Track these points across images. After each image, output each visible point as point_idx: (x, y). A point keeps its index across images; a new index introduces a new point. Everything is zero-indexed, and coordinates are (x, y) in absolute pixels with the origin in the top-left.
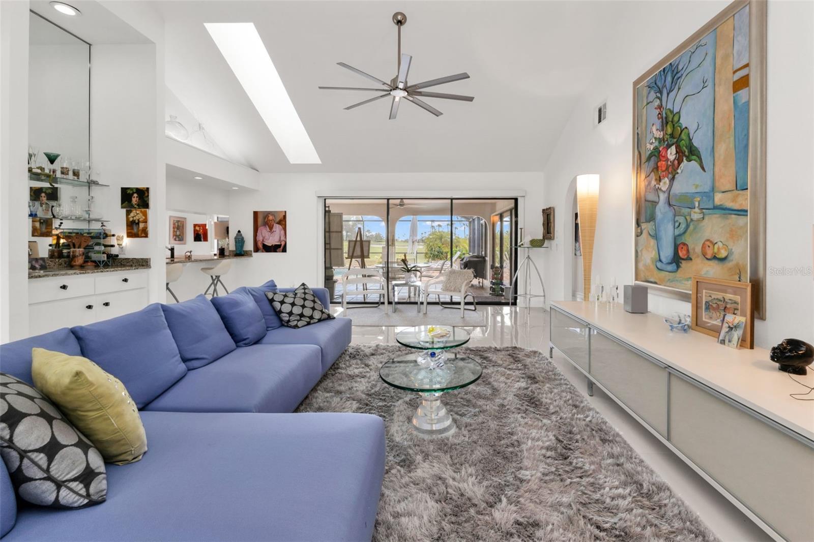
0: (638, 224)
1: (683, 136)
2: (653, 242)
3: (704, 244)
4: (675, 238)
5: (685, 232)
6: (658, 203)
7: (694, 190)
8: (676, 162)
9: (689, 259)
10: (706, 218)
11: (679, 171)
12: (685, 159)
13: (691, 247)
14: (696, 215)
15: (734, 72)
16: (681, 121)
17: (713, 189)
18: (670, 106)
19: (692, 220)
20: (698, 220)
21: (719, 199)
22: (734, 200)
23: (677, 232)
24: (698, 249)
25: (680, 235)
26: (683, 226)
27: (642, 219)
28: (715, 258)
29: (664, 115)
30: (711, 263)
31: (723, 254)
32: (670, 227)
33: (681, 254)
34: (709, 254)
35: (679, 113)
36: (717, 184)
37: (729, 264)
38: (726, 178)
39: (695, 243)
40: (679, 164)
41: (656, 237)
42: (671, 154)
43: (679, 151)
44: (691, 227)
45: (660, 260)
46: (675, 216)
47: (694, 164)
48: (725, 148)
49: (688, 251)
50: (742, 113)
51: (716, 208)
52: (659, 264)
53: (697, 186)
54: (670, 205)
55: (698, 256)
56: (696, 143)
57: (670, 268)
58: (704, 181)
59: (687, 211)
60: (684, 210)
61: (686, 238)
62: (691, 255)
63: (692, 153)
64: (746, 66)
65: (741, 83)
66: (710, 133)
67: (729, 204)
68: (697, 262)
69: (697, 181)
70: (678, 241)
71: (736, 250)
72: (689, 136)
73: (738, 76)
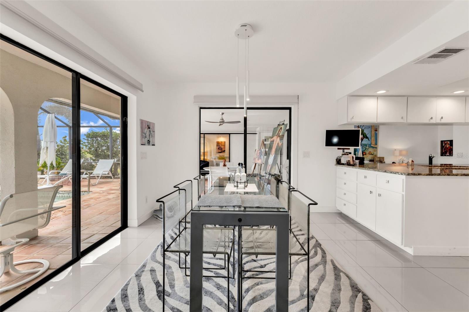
1: (365, 134)
3: (369, 152)
5: (365, 150)
7: (367, 143)
10: (370, 148)
14: (367, 147)
15: (375, 128)
16: (364, 131)
17: (371, 144)
21: (372, 145)
22: (375, 146)
24: (368, 153)
26: (364, 149)
28: (371, 154)
31: (373, 153)
33: (364, 154)
34: (370, 154)
35: (364, 130)
36: (372, 143)
37: (374, 155)
38: (373, 143)
39: (367, 152)
40: (363, 139)
43: (363, 136)
44: (366, 149)
47: (367, 139)
48: (373, 138)
49: (365, 153)
56: (367, 136)
58: (369, 143)
59: (365, 147)
60: (364, 147)
61: (365, 151)
62: (366, 154)
63: (367, 138)
64: (377, 128)
65: (376, 130)
66: (370, 136)
67: (374, 146)
68: (367, 155)
69: (368, 142)
70: (363, 152)
71: (375, 153)
72: (366, 134)
73: (375, 129)
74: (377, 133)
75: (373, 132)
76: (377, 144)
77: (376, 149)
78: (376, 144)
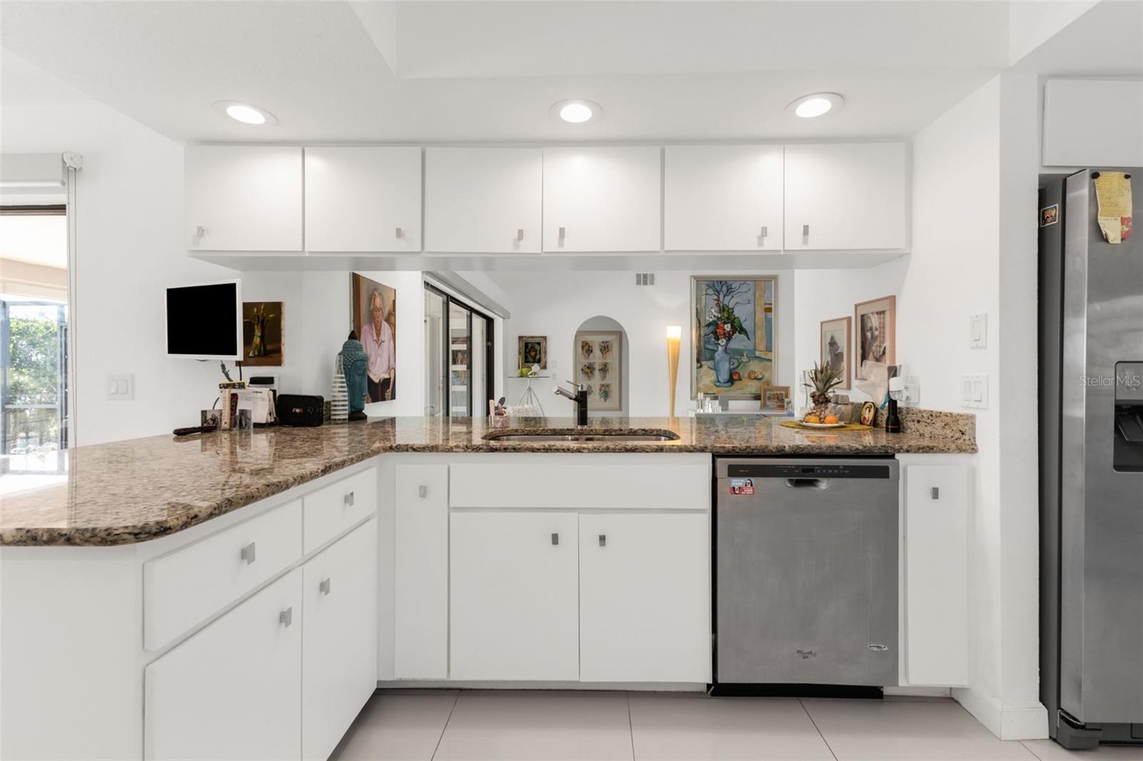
0: (698, 361)
1: (736, 320)
2: (712, 372)
3: (750, 373)
4: (731, 370)
5: (737, 367)
6: (717, 351)
7: (743, 348)
8: (731, 332)
9: (740, 379)
10: (751, 362)
11: (733, 337)
12: (737, 332)
13: (741, 374)
14: (745, 359)
15: (766, 304)
16: (734, 313)
17: (755, 349)
18: (726, 302)
19: (742, 362)
20: (746, 362)
21: (757, 353)
22: (766, 355)
23: (732, 367)
24: (746, 375)
25: (733, 369)
26: (736, 365)
27: (702, 358)
28: (756, 378)
29: (721, 306)
30: (754, 381)
31: (760, 377)
32: (727, 365)
33: (734, 377)
34: (753, 376)
35: (733, 309)
36: (757, 347)
37: (762, 381)
38: (762, 346)
39: (744, 372)
40: (733, 334)
41: (716, 369)
42: (728, 327)
43: (733, 326)
44: (742, 365)
45: (719, 381)
46: (730, 359)
47: (743, 336)
48: (760, 333)
49: (739, 376)
50: (769, 322)
51: (756, 357)
52: (717, 384)
53: (745, 346)
54: (726, 353)
55: (746, 378)
56: (744, 327)
57: (726, 385)
58: (749, 345)
59: (739, 357)
60: (737, 357)
61: (738, 370)
62: (741, 378)
63: (742, 331)
64: (771, 304)
65: (769, 310)
66: (753, 325)
67: (763, 357)
68: (745, 381)
69: (745, 344)
70: (733, 371)
71: (767, 375)
72: (740, 322)
73: (767, 306)
74: (771, 319)
75: (760, 315)
76: (773, 350)
77: (769, 363)
78: (769, 349)
